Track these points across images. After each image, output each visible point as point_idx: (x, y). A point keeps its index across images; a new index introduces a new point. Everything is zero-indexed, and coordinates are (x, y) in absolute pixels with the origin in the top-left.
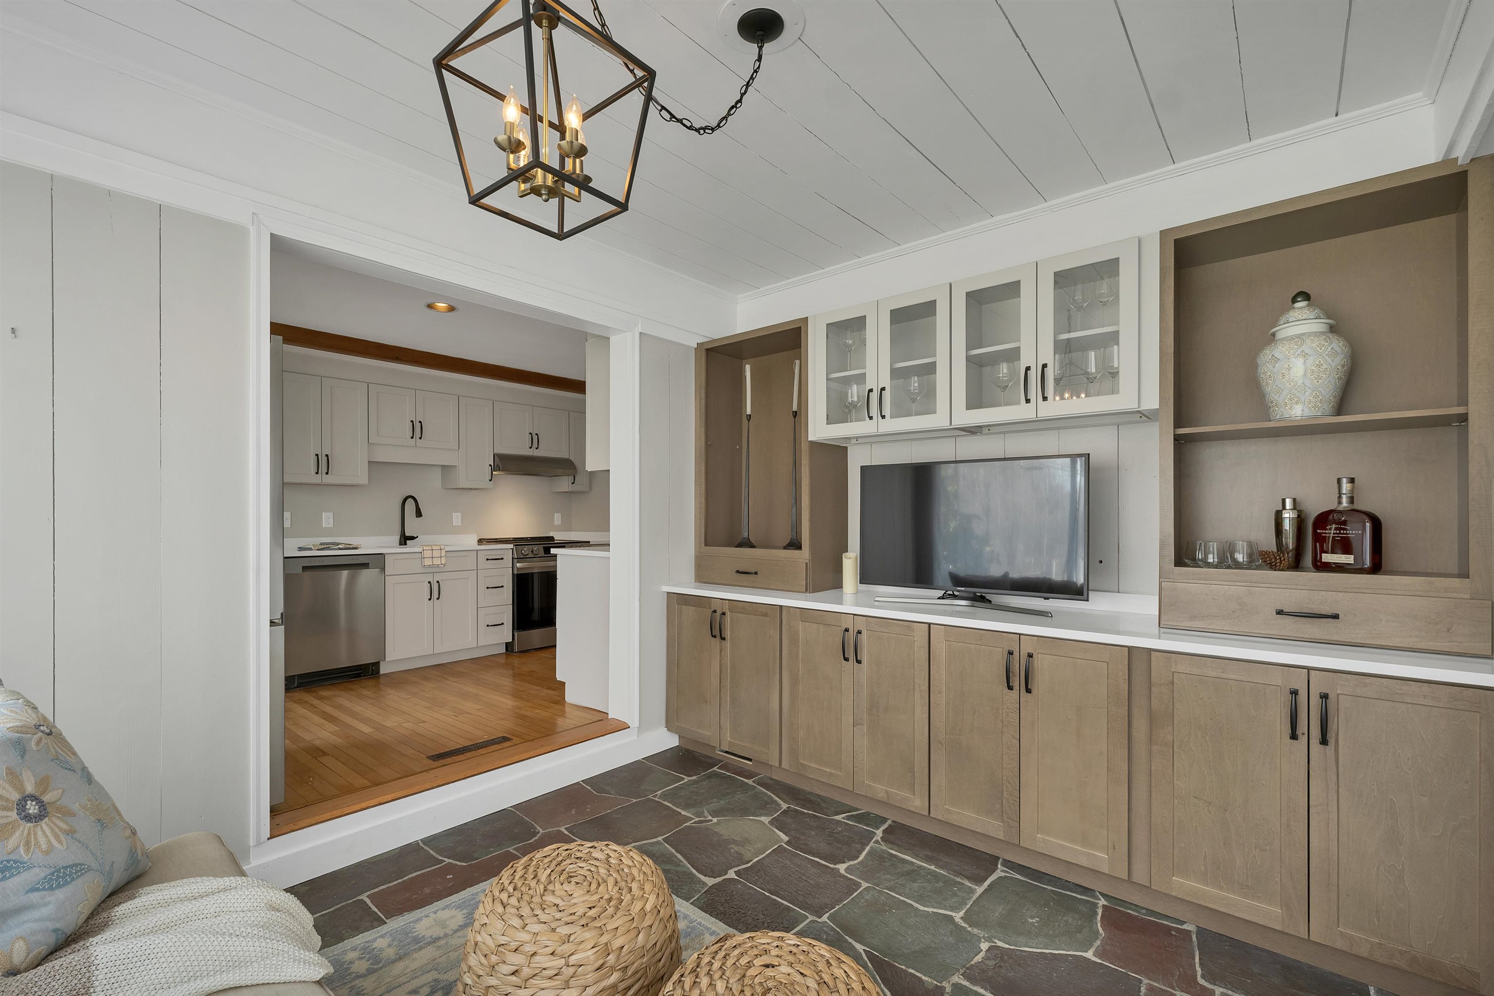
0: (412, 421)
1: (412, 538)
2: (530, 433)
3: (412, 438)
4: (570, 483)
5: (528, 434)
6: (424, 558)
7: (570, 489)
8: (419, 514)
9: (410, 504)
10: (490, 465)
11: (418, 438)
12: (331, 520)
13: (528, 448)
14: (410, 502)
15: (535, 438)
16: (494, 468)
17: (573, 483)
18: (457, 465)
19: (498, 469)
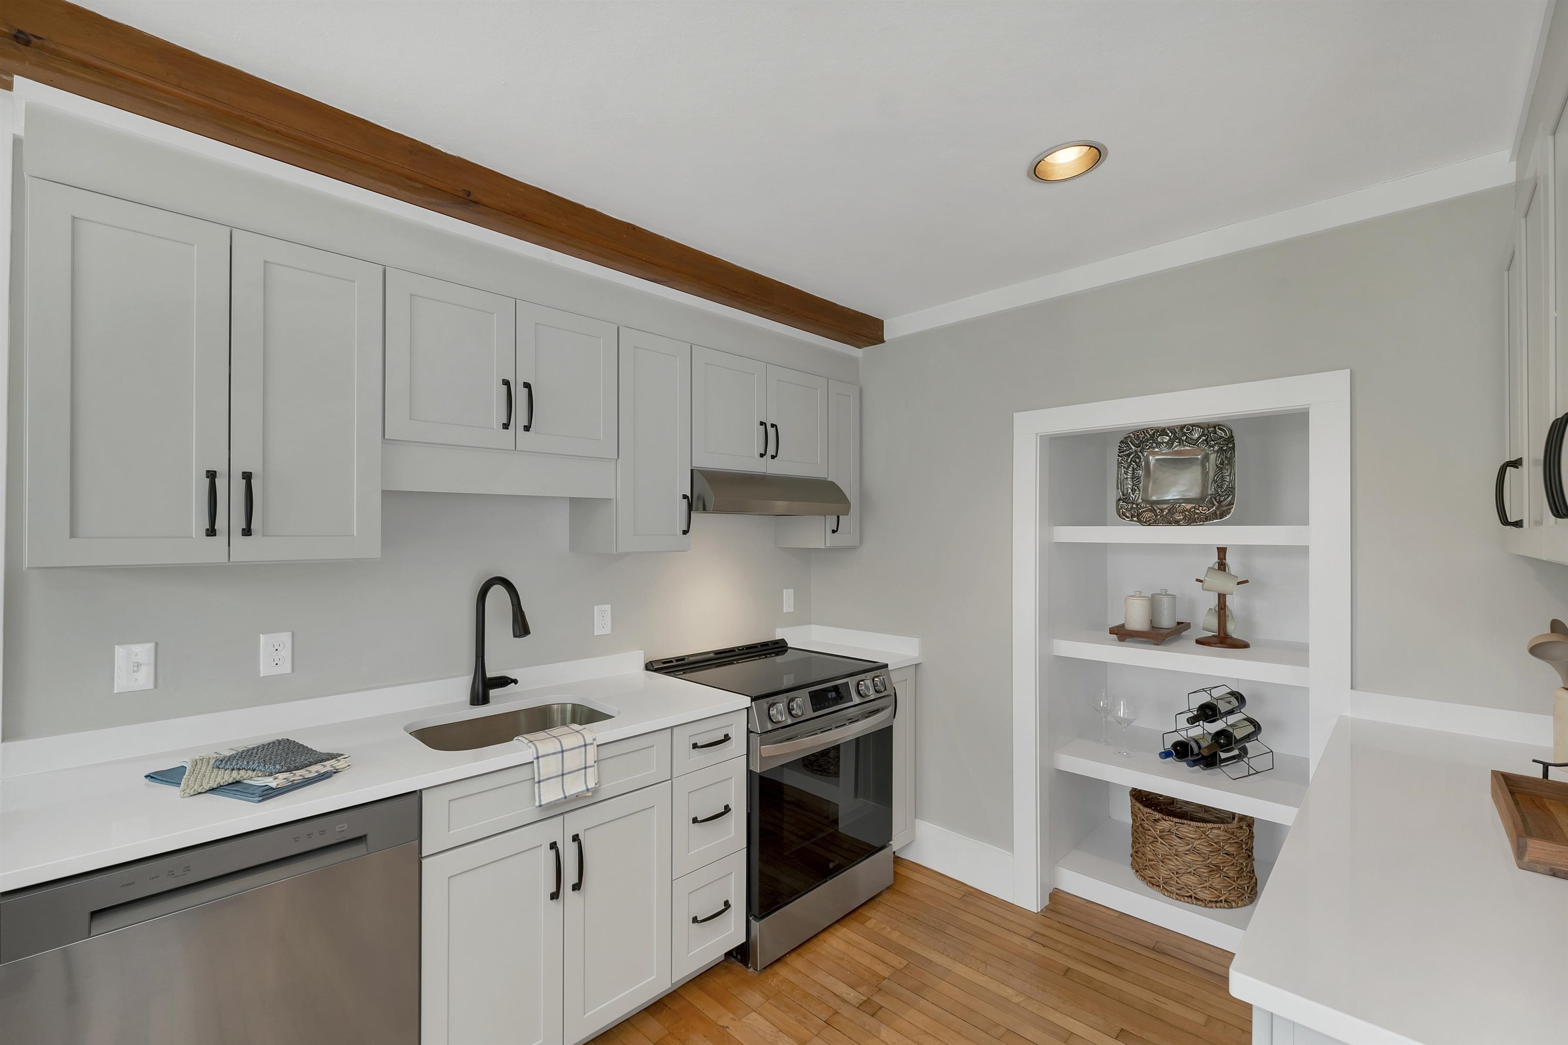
0: (506, 383)
1: (503, 682)
2: (762, 423)
3: (506, 426)
4: (829, 532)
5: (757, 423)
6: (539, 782)
7: (828, 545)
8: (521, 627)
9: (498, 597)
10: (685, 497)
11: (520, 429)
12: (286, 653)
13: (757, 455)
14: (498, 594)
15: (772, 432)
16: (694, 503)
17: (834, 532)
18: (614, 497)
19: (701, 507)
